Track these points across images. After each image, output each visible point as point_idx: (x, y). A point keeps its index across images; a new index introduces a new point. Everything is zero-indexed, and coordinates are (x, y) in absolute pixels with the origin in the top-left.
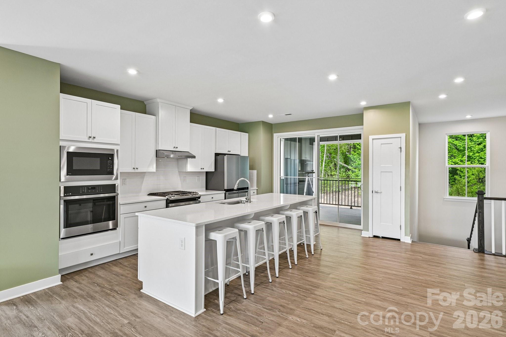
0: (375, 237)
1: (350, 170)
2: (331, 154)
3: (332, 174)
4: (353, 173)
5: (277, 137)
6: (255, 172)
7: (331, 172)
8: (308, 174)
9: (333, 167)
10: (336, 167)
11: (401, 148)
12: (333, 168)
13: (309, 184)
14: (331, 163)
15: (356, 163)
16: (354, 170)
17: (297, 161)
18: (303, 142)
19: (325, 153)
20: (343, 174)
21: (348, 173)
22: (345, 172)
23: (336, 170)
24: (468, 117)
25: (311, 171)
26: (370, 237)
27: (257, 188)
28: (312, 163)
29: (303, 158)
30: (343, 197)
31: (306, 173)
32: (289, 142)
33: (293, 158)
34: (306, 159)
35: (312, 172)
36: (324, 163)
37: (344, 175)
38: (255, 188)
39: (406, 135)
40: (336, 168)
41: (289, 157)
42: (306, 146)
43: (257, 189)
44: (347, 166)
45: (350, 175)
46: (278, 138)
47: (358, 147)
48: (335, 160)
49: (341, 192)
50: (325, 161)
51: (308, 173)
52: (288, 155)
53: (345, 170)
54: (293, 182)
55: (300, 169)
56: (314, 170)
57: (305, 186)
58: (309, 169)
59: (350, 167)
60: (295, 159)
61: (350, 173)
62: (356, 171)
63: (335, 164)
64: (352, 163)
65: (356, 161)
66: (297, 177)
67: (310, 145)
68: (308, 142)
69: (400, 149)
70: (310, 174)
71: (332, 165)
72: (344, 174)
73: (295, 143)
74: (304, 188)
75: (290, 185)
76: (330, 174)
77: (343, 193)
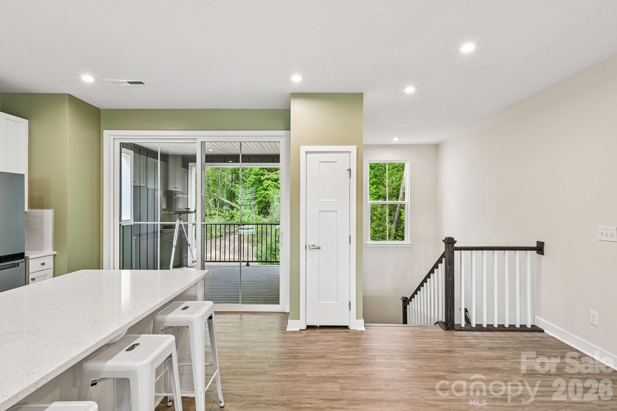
0: (309, 327)
1: (235, 208)
2: (209, 186)
3: (211, 213)
5: (112, 138)
6: (48, 215)
7: (210, 210)
8: (179, 216)
9: (213, 203)
10: (215, 203)
11: (350, 170)
12: (212, 205)
13: (181, 232)
14: (210, 198)
16: (239, 207)
17: (159, 194)
18: (171, 161)
20: (225, 213)
21: (232, 211)
22: (229, 210)
23: (216, 207)
24: (396, 140)
25: (186, 210)
26: (302, 330)
27: (54, 251)
28: (186, 196)
29: (171, 188)
30: (227, 243)
31: (175, 214)
32: (143, 157)
33: (151, 186)
34: (176, 190)
35: (187, 212)
37: (227, 216)
38: (49, 250)
39: (357, 148)
40: (216, 205)
41: (143, 185)
42: (175, 169)
43: (55, 255)
44: (230, 202)
45: (234, 214)
46: (116, 141)
48: (215, 194)
49: (224, 237)
51: (180, 213)
52: (142, 182)
53: (227, 208)
54: (151, 230)
55: (164, 207)
56: (189, 209)
57: (173, 236)
58: (181, 206)
59: (233, 204)
60: (156, 188)
61: (234, 211)
63: (215, 200)
64: (237, 199)
66: (159, 223)
67: (183, 169)
68: (179, 162)
69: (348, 172)
70: (183, 216)
71: (210, 201)
72: (227, 212)
73: (156, 160)
74: (173, 239)
75: (146, 237)
76: (208, 214)
77: (227, 239)
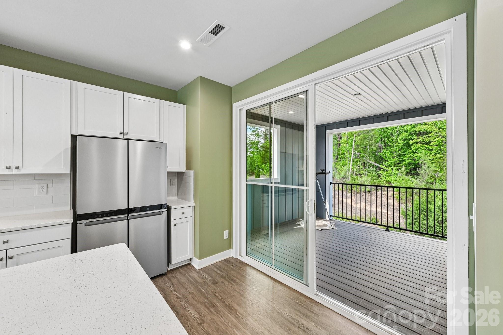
1: (382, 169)
2: (359, 153)
3: (360, 173)
4: (385, 172)
7: (360, 171)
12: (361, 167)
14: (360, 162)
15: (388, 161)
16: (386, 168)
19: (353, 152)
20: (373, 173)
21: (379, 172)
22: (376, 171)
23: (365, 169)
27: (195, 203)
35: (323, 172)
36: (351, 162)
37: (374, 175)
38: (192, 203)
40: (365, 167)
43: (195, 206)
44: (378, 165)
45: (381, 174)
46: (242, 111)
47: (390, 144)
48: (364, 158)
50: (353, 159)
53: (375, 169)
59: (381, 166)
61: (381, 172)
62: (389, 170)
63: (364, 163)
64: (383, 162)
65: (389, 160)
71: (360, 164)
76: (358, 173)
